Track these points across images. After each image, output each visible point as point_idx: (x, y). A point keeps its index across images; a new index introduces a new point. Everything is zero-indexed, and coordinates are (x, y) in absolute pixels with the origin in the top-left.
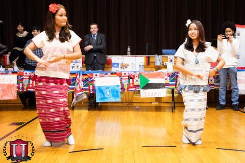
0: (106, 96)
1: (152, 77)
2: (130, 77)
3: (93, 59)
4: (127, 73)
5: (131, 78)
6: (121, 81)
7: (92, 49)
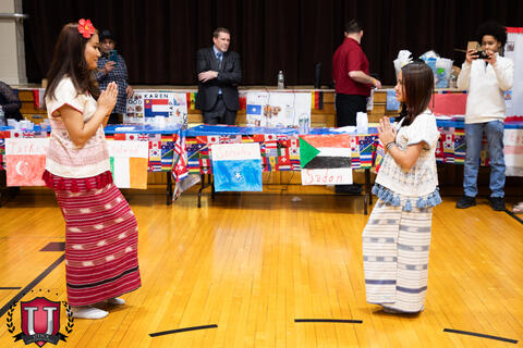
0: (233, 180)
1: (325, 145)
2: (280, 145)
3: (215, 99)
4: (274, 135)
5: (283, 147)
6: (262, 151)
7: (215, 79)
